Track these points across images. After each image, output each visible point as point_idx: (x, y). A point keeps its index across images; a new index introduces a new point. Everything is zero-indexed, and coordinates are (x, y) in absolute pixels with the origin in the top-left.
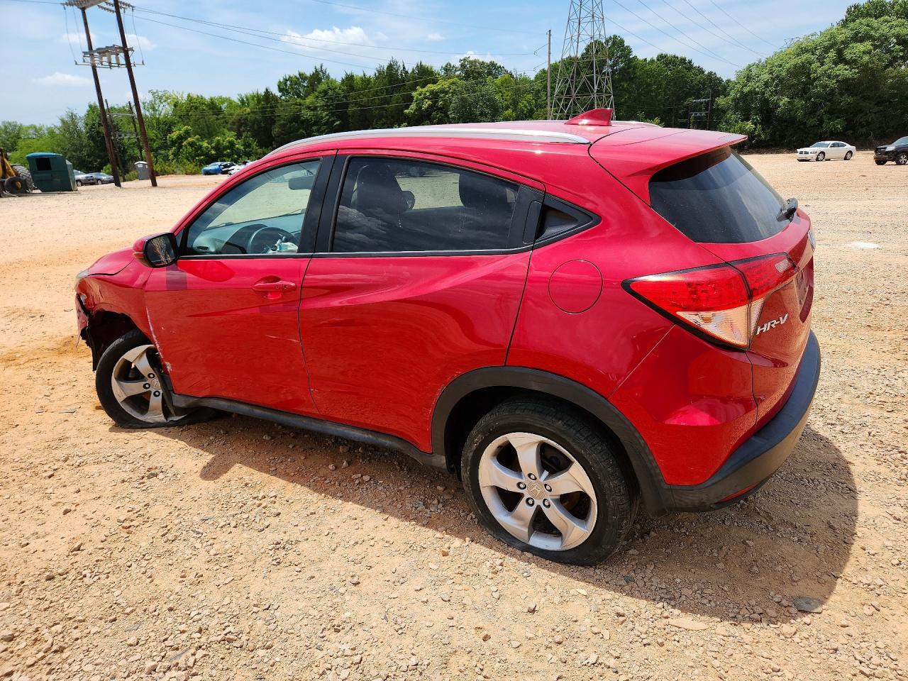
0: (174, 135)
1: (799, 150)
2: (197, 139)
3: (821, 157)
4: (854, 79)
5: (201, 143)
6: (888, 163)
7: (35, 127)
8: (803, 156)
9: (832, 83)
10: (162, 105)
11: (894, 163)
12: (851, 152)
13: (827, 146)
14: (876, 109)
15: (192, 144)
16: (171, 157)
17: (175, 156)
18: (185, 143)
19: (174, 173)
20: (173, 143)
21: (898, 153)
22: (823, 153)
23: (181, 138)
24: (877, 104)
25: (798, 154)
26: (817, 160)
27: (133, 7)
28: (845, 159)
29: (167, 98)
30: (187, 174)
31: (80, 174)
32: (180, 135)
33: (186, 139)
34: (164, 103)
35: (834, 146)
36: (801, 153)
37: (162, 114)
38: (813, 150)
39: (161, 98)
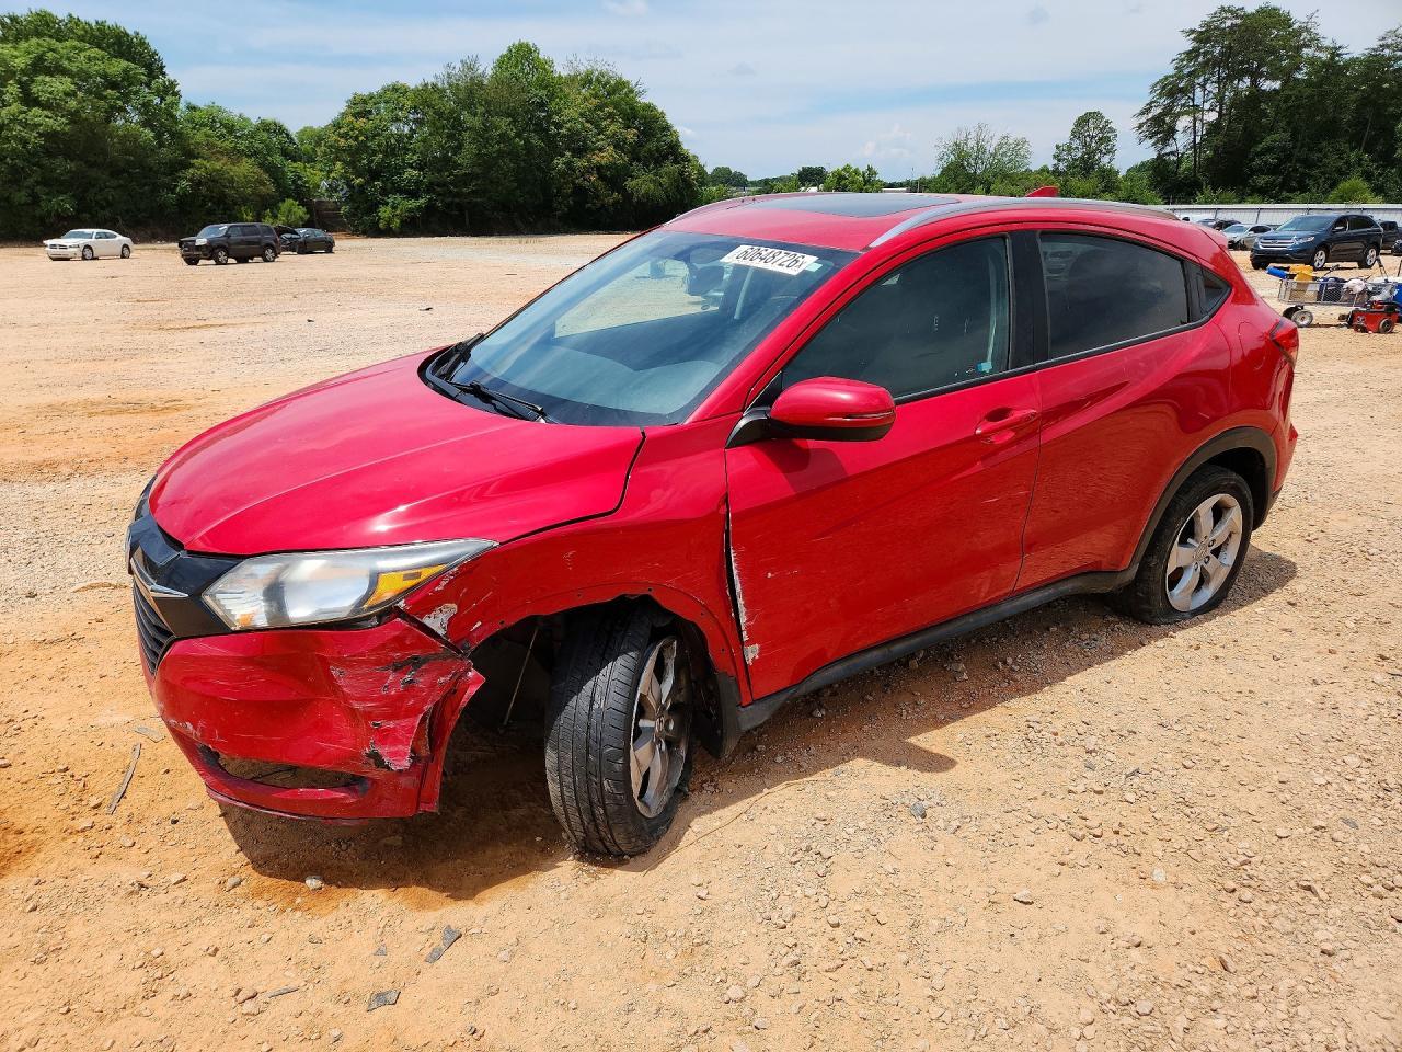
1: (48, 242)
3: (88, 254)
4: (65, 133)
6: (202, 262)
8: (58, 251)
9: (33, 137)
11: (212, 262)
12: (125, 246)
13: (90, 236)
14: (114, 183)
21: (214, 249)
22: (88, 247)
24: (112, 175)
25: (47, 249)
26: (84, 258)
28: (123, 257)
35: (99, 236)
36: (53, 246)
38: (71, 242)
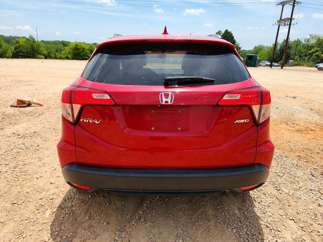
0: (311, 52)
2: (320, 53)
5: (321, 55)
7: (267, 47)
10: (312, 40)
15: (317, 55)
16: (306, 60)
17: (308, 59)
18: (314, 54)
19: (303, 65)
20: (309, 54)
23: (313, 52)
27: (301, 3)
29: (316, 37)
30: (308, 66)
31: (268, 63)
32: (313, 51)
33: (315, 53)
34: (314, 39)
37: (311, 43)
39: (313, 37)
